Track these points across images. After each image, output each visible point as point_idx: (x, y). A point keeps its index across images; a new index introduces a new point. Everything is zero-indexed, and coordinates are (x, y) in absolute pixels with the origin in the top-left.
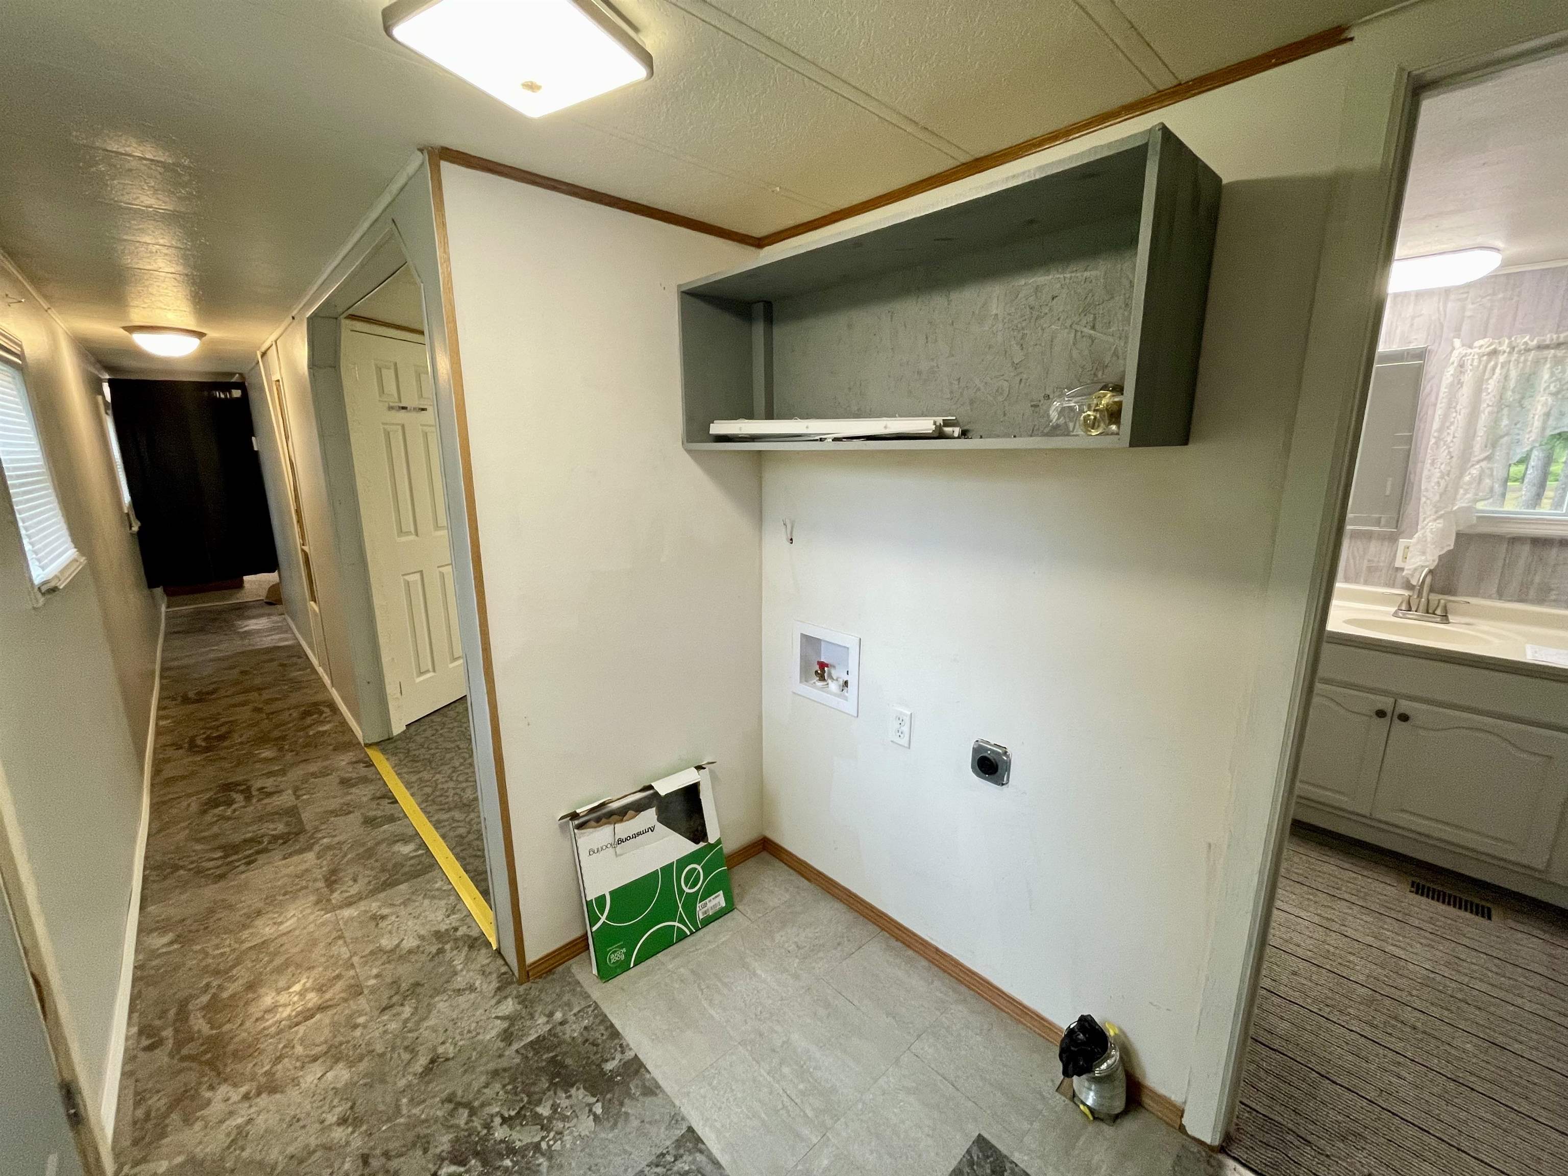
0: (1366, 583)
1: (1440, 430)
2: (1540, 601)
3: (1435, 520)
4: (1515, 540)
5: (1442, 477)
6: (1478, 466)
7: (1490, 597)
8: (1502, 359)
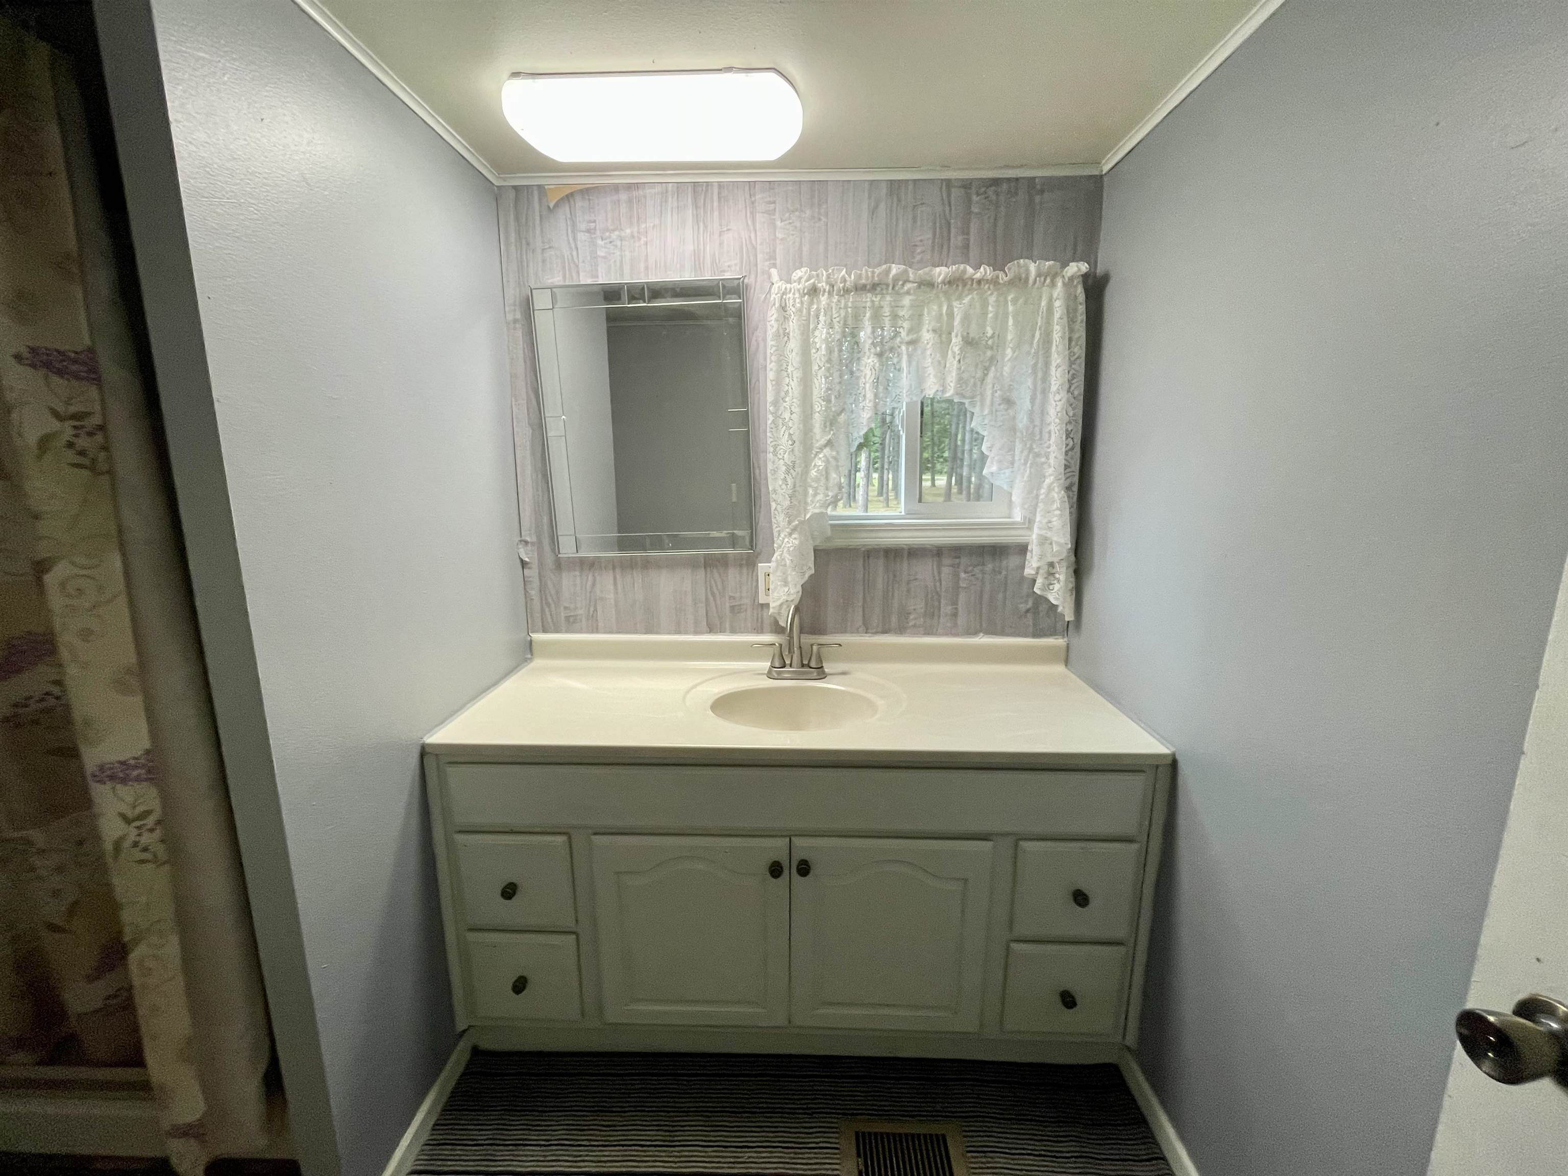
0: (733, 631)
1: (775, 403)
2: (901, 630)
3: (790, 534)
4: (870, 554)
5: (788, 472)
6: (821, 456)
7: (857, 631)
8: (824, 299)
